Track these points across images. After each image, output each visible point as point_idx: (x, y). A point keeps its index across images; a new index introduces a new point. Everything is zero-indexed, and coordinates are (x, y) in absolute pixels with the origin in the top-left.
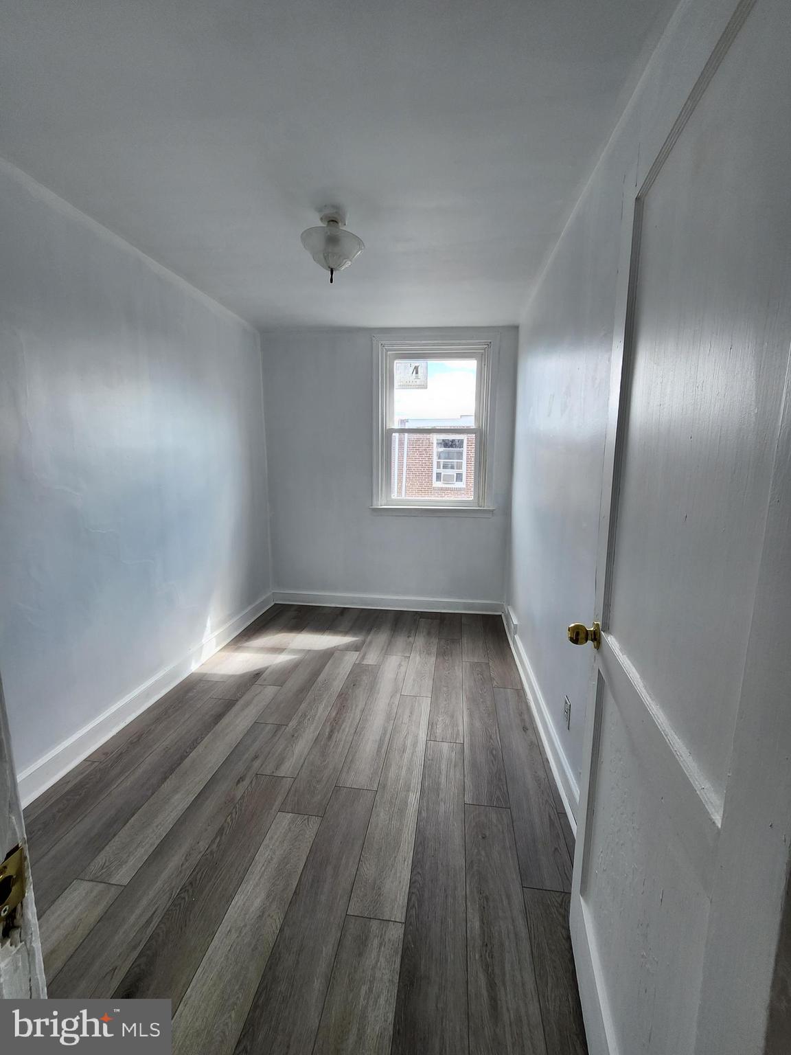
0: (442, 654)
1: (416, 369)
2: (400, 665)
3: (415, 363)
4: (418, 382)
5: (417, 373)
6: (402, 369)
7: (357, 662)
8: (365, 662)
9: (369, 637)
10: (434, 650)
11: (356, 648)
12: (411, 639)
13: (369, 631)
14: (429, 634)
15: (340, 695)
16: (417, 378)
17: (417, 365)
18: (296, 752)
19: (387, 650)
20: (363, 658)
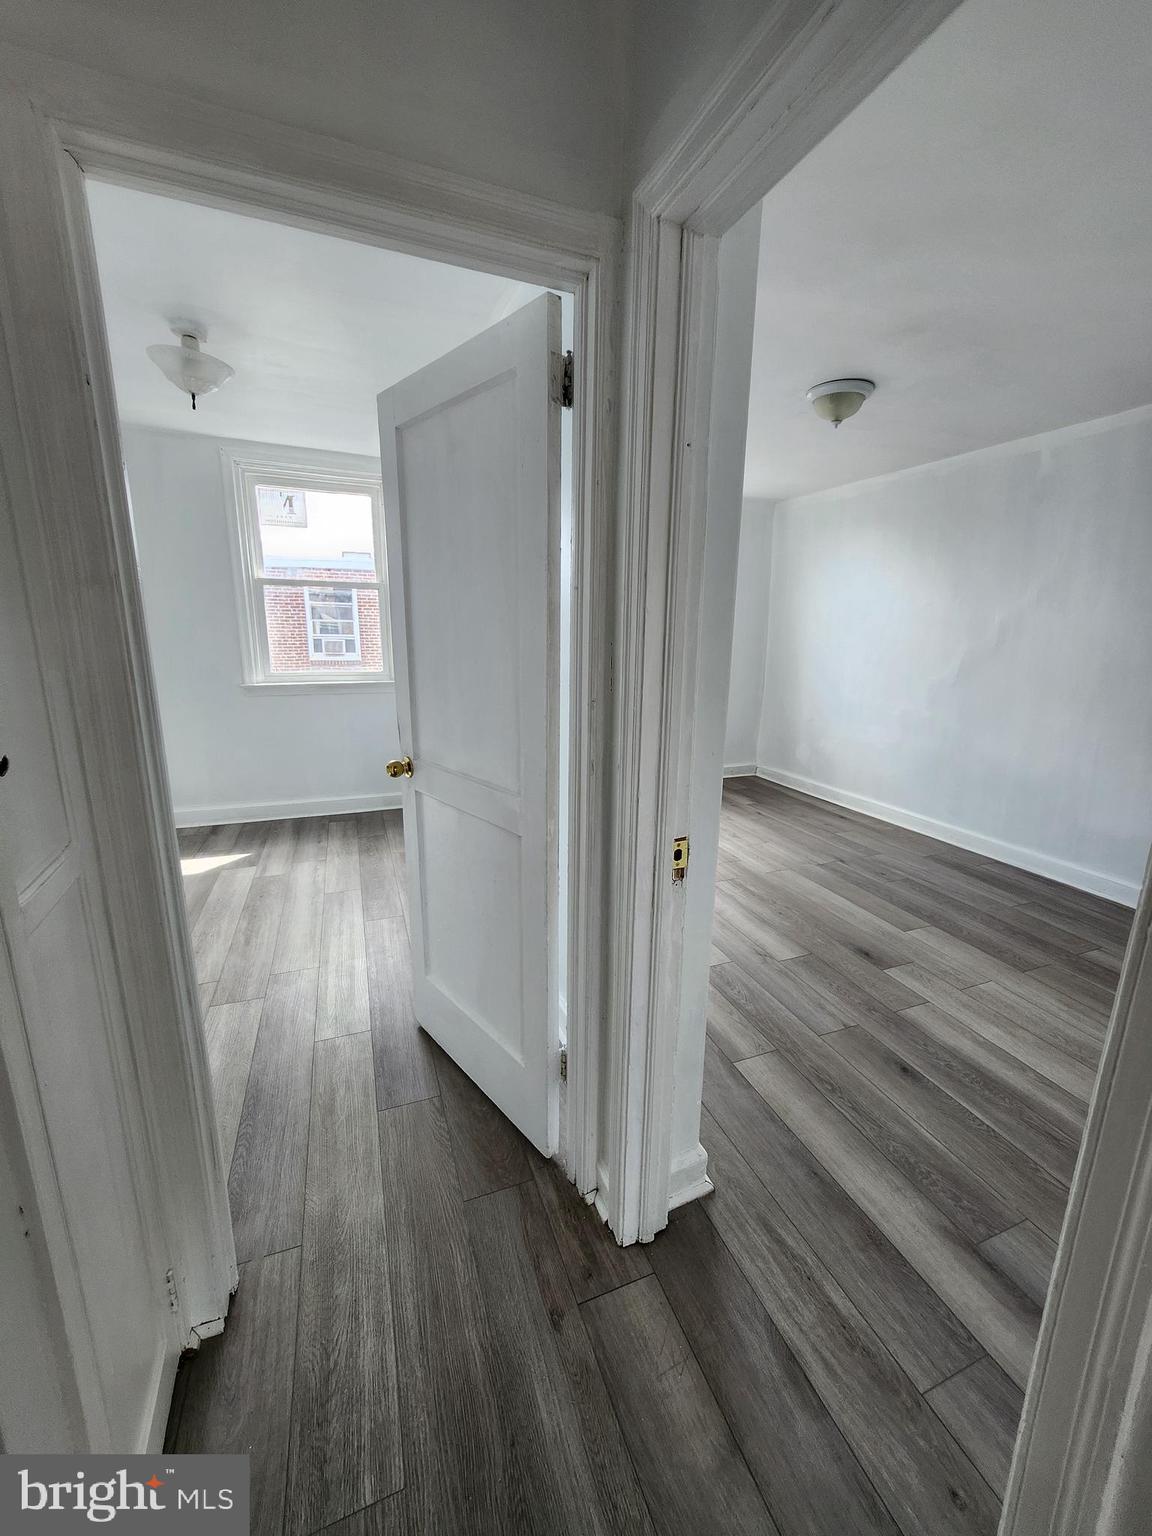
0: (365, 851)
1: (289, 499)
2: (316, 869)
3: (288, 491)
4: (294, 518)
5: (291, 506)
6: (268, 500)
7: (257, 876)
8: (268, 874)
9: (266, 850)
10: (355, 849)
11: (250, 863)
12: (323, 844)
13: (264, 843)
14: (345, 835)
15: (246, 908)
16: (292, 512)
17: (290, 495)
18: (209, 962)
19: (295, 858)
20: (264, 870)
